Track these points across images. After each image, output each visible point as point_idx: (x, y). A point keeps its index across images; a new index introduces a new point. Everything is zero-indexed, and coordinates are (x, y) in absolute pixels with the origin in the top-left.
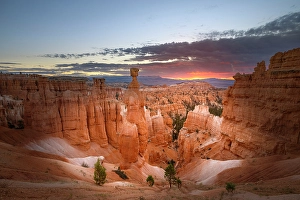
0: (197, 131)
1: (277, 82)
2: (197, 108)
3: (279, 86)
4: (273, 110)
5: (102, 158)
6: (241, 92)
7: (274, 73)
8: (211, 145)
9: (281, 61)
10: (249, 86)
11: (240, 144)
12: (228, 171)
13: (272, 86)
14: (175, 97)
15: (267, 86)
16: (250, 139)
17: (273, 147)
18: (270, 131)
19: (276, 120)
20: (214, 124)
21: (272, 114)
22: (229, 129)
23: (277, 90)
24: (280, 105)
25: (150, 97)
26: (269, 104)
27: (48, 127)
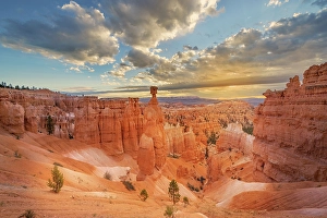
0: (230, 149)
1: (313, 98)
2: (230, 126)
3: (316, 102)
4: (310, 129)
5: (128, 168)
6: (273, 109)
7: (309, 88)
8: (244, 165)
9: (317, 74)
10: (281, 103)
11: (273, 166)
12: (244, 194)
13: (308, 103)
14: (212, 115)
15: (301, 103)
16: (284, 161)
17: (313, 172)
18: (309, 153)
19: (315, 141)
20: (247, 143)
21: (310, 134)
22: (261, 149)
23: (313, 107)
24: (318, 124)
25: (188, 116)
26: (306, 123)
27: (88, 139)
